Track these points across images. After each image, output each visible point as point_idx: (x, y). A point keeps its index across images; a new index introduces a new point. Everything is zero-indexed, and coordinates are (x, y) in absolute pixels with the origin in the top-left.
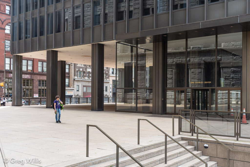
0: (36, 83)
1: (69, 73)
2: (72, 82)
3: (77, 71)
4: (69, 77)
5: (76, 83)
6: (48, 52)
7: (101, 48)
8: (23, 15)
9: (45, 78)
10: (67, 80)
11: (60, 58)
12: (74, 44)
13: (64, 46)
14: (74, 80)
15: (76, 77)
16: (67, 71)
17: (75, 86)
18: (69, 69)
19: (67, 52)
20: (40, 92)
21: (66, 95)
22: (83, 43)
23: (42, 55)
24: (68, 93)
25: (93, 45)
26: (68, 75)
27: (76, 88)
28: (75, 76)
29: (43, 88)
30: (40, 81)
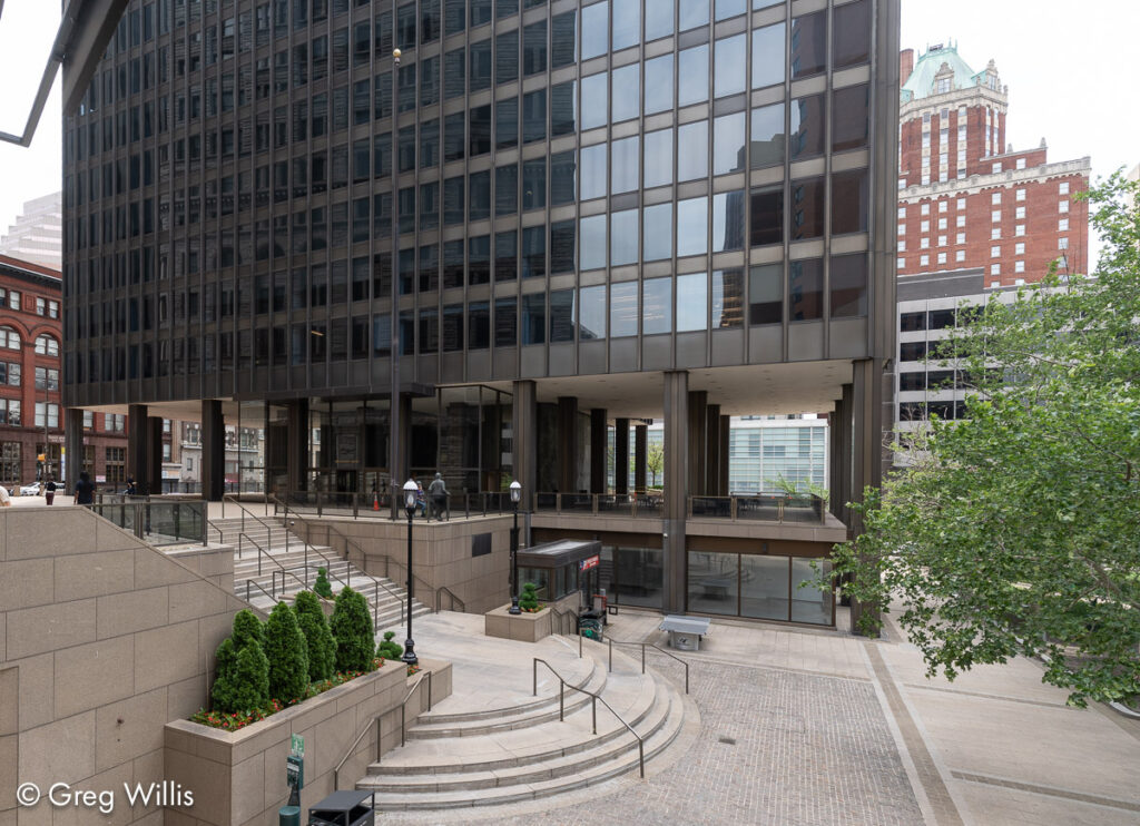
0: (101, 454)
1: (170, 434)
2: (176, 452)
3: (189, 430)
4: (170, 442)
5: (185, 455)
6: (130, 407)
7: (217, 406)
8: (85, 342)
9: (124, 444)
10: (166, 449)
11: (151, 413)
12: (174, 398)
13: (159, 399)
14: (182, 447)
15: (186, 442)
16: (166, 429)
17: (184, 460)
18: (171, 425)
19: (162, 407)
20: (108, 471)
21: (163, 477)
22: (189, 398)
23: (122, 410)
24: (166, 475)
25: (204, 402)
26: (168, 438)
27: (185, 463)
28: (183, 439)
29: (115, 463)
30: (108, 449)
